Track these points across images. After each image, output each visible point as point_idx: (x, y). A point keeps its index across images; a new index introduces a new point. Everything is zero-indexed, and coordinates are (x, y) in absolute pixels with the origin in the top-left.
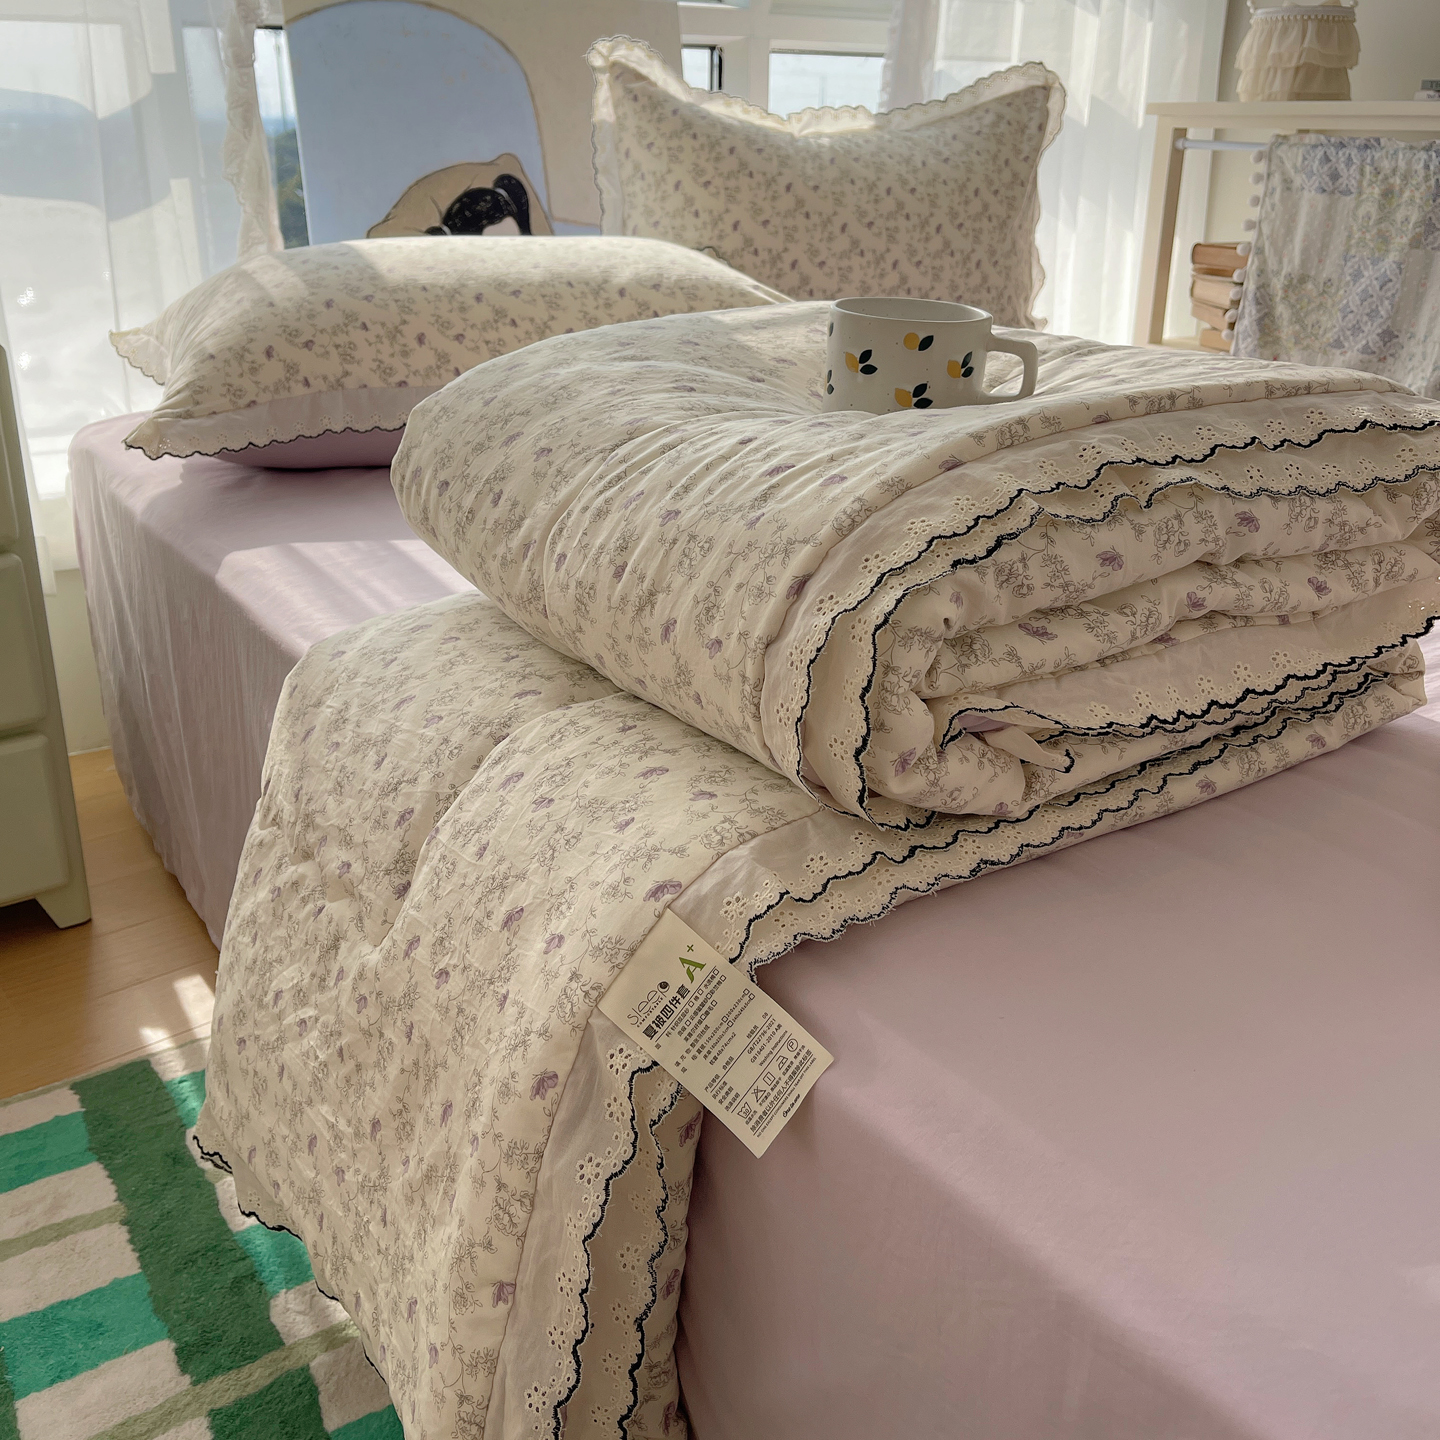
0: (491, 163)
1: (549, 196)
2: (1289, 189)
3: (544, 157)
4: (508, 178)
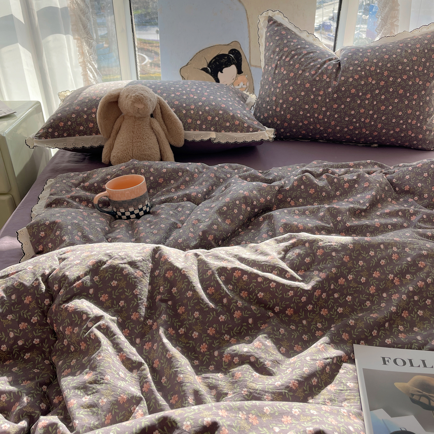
0: (228, 45)
1: (250, 57)
3: (250, 43)
4: (235, 50)
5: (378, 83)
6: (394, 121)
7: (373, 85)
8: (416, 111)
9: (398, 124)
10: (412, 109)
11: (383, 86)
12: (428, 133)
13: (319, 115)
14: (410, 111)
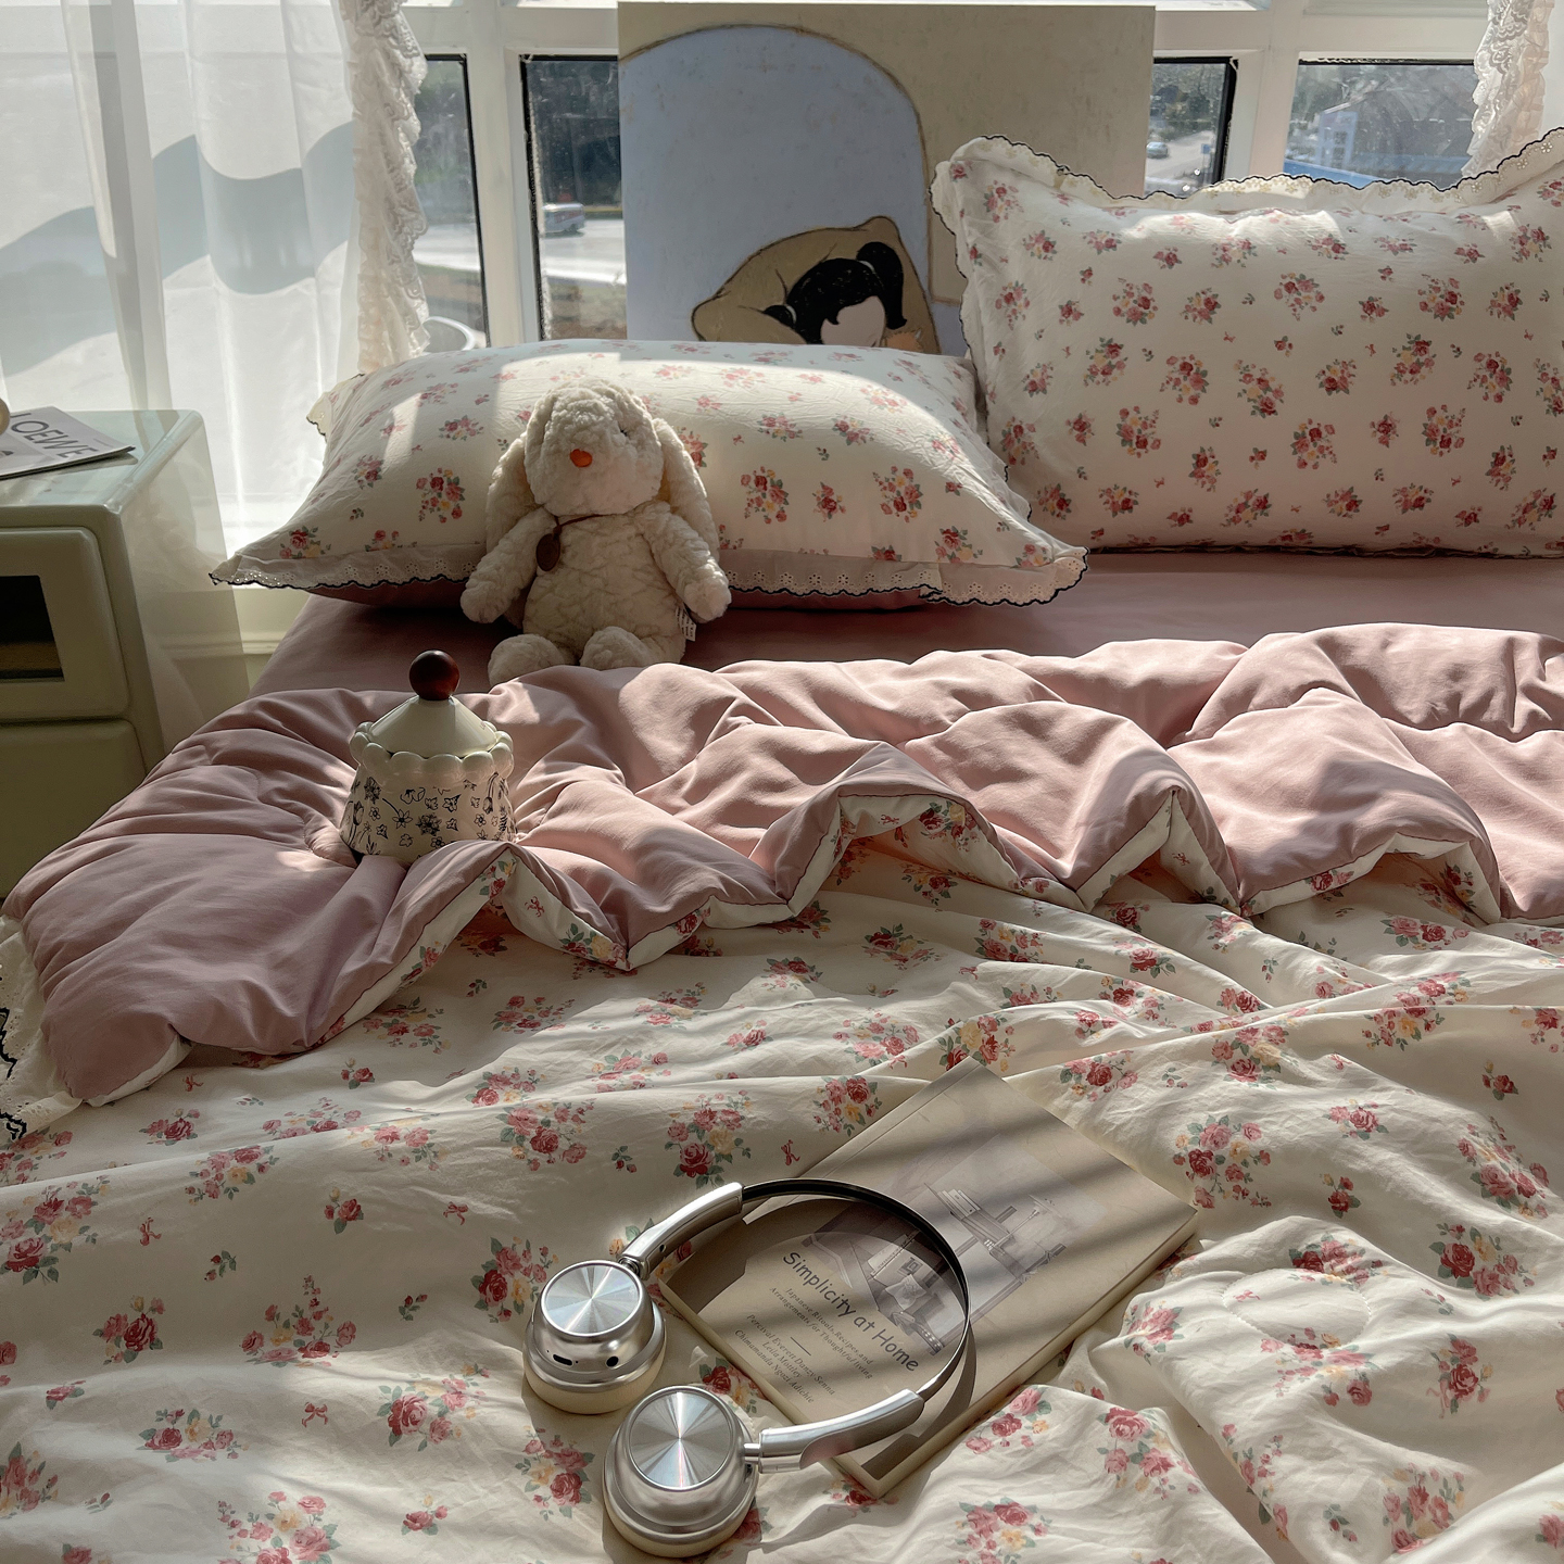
0: (856, 229)
1: (930, 270)
3: (929, 221)
4: (879, 246)
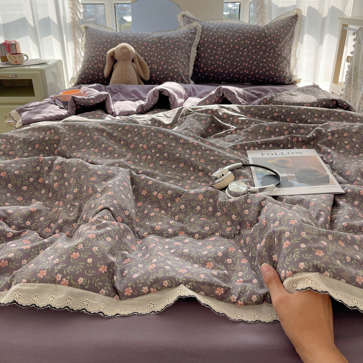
2: (359, 43)
5: (251, 43)
6: (261, 65)
7: (248, 44)
8: (273, 59)
9: (264, 67)
10: (271, 58)
11: (254, 45)
12: (281, 73)
13: (219, 62)
14: (269, 59)
